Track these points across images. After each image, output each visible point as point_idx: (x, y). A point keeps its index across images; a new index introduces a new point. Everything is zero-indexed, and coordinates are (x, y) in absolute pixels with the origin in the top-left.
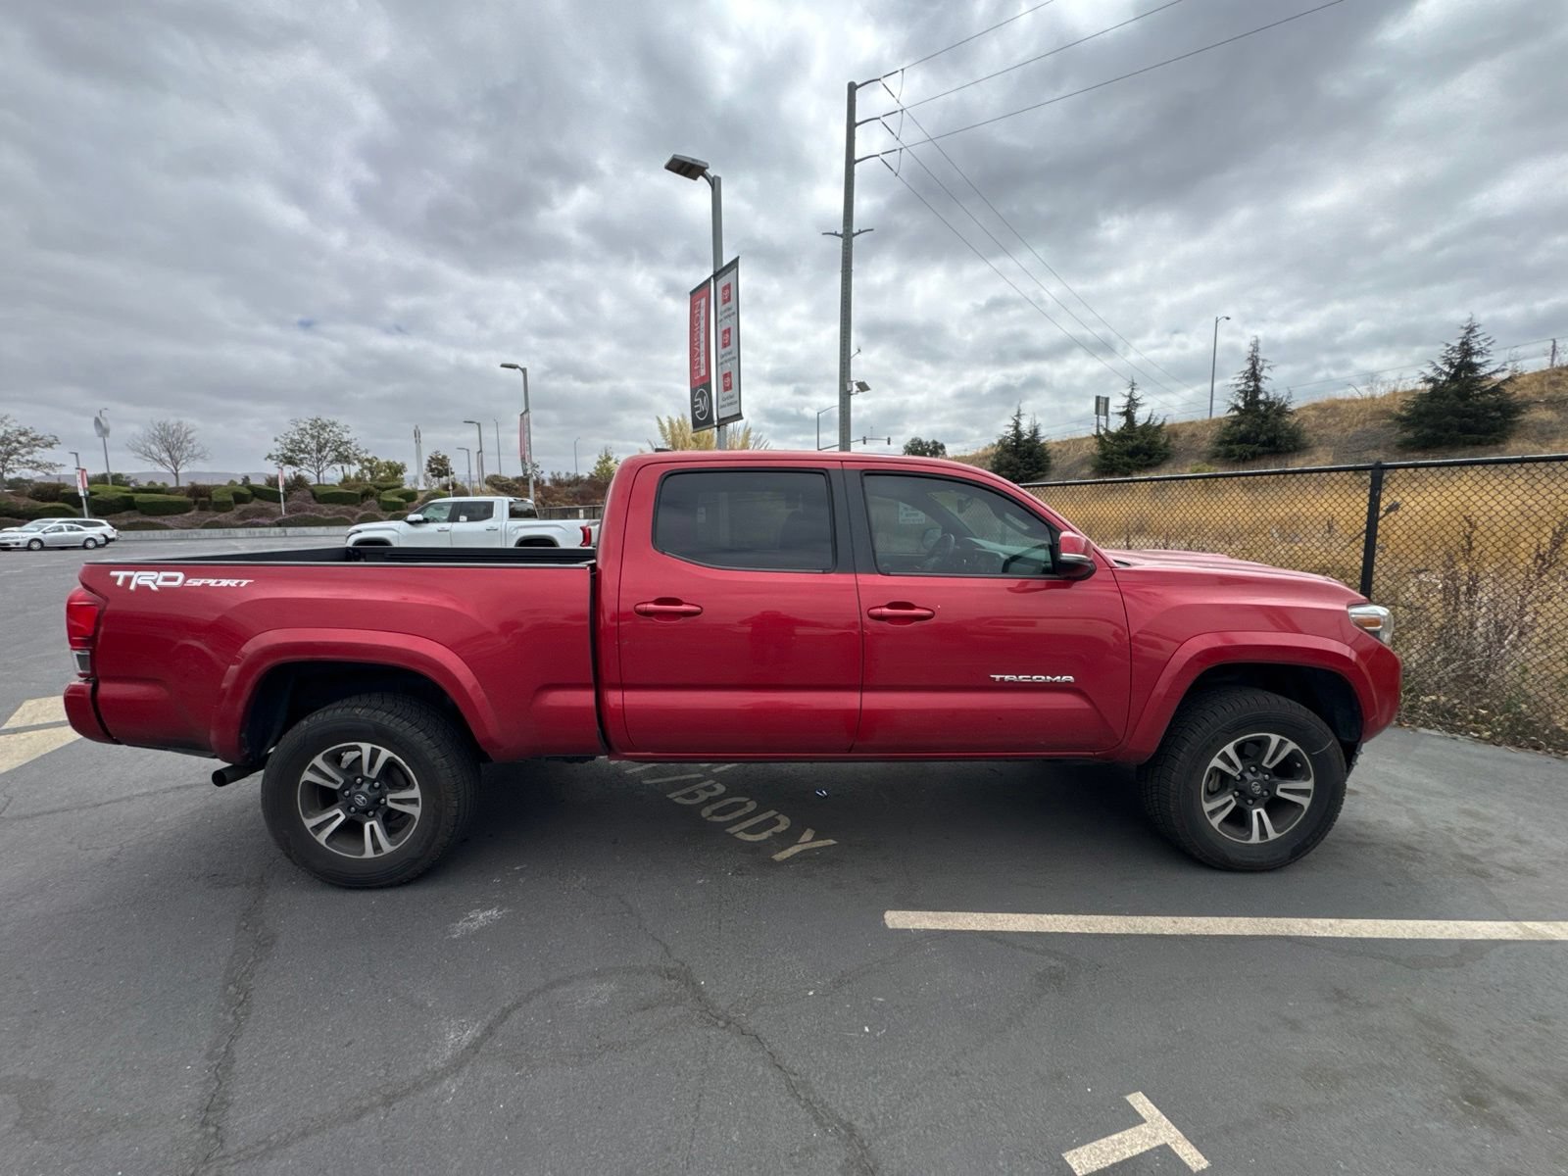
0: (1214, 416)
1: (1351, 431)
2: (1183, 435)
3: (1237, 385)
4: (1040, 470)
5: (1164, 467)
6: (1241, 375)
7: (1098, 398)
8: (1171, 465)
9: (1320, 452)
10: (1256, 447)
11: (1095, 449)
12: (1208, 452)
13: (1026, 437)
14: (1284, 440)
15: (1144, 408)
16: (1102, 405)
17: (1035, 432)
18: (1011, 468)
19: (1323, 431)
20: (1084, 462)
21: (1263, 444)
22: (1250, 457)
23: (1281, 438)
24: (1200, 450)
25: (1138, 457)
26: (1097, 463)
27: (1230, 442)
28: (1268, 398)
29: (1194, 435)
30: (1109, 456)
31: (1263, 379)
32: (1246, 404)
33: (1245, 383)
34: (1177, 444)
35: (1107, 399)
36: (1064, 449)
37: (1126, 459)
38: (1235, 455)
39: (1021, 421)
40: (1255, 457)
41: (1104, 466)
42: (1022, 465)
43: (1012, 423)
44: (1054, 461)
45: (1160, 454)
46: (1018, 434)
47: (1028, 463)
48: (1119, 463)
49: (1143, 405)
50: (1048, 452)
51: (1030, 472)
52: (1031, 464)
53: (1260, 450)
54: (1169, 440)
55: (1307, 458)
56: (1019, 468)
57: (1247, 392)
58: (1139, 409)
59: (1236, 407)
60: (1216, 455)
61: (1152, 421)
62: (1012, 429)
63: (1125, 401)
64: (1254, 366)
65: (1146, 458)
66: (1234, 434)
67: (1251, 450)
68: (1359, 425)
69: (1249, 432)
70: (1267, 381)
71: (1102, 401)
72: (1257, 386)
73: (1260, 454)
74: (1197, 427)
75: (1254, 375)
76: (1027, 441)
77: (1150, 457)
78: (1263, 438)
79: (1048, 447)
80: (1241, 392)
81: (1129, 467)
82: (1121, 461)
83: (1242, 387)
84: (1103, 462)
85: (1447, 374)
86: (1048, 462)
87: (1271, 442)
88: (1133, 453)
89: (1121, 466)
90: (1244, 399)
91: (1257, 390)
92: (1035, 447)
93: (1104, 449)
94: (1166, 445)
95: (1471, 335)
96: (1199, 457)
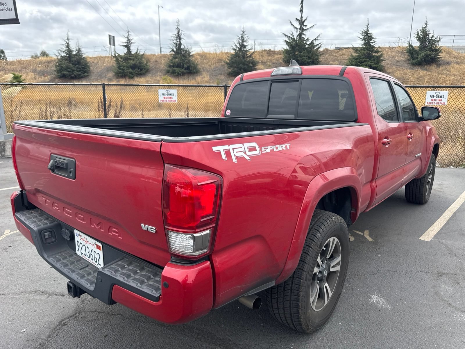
0: (162, 53)
1: (212, 67)
2: (152, 60)
3: (173, 40)
4: (85, 72)
5: (147, 76)
6: (174, 36)
7: (110, 36)
8: (150, 75)
9: (205, 74)
10: (183, 70)
11: (113, 63)
12: (164, 70)
13: (74, 53)
14: (192, 68)
15: (134, 44)
16: (112, 40)
17: (79, 51)
18: (69, 70)
19: (203, 65)
20: (108, 69)
21: (186, 69)
22: (182, 74)
23: (191, 66)
24: (161, 69)
25: (136, 70)
26: (116, 71)
27: (173, 66)
28: (185, 48)
29: (156, 61)
30: (122, 68)
31: (182, 39)
32: (177, 50)
33: (176, 40)
34: (151, 65)
35: (114, 37)
36: (95, 62)
37: (131, 70)
38: (176, 73)
39: (70, 43)
40: (183, 74)
41: (120, 73)
42: (75, 69)
43: (64, 43)
44: (91, 68)
45: (145, 69)
46: (69, 51)
47: (78, 68)
48: (128, 72)
49: (134, 43)
50: (88, 63)
51: (80, 73)
52: (80, 68)
53: (185, 71)
54: (147, 63)
55: (201, 76)
56: (74, 71)
57: (177, 44)
58: (132, 45)
59: (173, 51)
60: (168, 72)
61: (138, 52)
62: (65, 47)
63: (125, 40)
64: (179, 31)
65: (139, 70)
66: (174, 63)
67: (182, 71)
68: (214, 64)
69: (180, 63)
70: (184, 40)
71: (112, 38)
72: (180, 42)
73: (185, 73)
74: (157, 58)
75: (179, 37)
76: (75, 55)
77: (141, 70)
78: (185, 66)
79: (88, 60)
80: (174, 43)
81: (132, 74)
82: (128, 71)
83: (175, 41)
84: (119, 70)
85: (238, 48)
86: (89, 68)
87: (188, 68)
88: (133, 67)
89: (129, 74)
90: (176, 47)
91: (180, 44)
92: (81, 59)
93: (118, 63)
94: (146, 64)
95: (244, 34)
96: (161, 72)
